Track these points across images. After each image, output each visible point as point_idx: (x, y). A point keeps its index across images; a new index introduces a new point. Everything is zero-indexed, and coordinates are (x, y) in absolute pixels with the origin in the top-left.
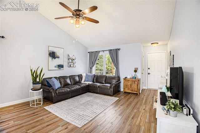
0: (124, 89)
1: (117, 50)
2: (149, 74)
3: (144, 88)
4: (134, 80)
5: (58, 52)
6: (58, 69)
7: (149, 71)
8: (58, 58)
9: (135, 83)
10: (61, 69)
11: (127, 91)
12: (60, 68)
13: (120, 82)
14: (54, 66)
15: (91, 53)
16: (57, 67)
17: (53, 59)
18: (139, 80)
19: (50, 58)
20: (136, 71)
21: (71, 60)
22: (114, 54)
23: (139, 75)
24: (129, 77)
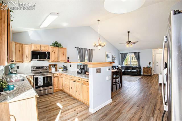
0: (143, 73)
1: (139, 53)
2: (157, 65)
3: (154, 73)
4: (149, 68)
7: (157, 64)
8: (109, 57)
9: (149, 70)
11: (145, 74)
13: (141, 70)
15: (122, 54)
18: (152, 68)
20: (150, 64)
22: (137, 55)
23: (151, 66)
24: (146, 67)
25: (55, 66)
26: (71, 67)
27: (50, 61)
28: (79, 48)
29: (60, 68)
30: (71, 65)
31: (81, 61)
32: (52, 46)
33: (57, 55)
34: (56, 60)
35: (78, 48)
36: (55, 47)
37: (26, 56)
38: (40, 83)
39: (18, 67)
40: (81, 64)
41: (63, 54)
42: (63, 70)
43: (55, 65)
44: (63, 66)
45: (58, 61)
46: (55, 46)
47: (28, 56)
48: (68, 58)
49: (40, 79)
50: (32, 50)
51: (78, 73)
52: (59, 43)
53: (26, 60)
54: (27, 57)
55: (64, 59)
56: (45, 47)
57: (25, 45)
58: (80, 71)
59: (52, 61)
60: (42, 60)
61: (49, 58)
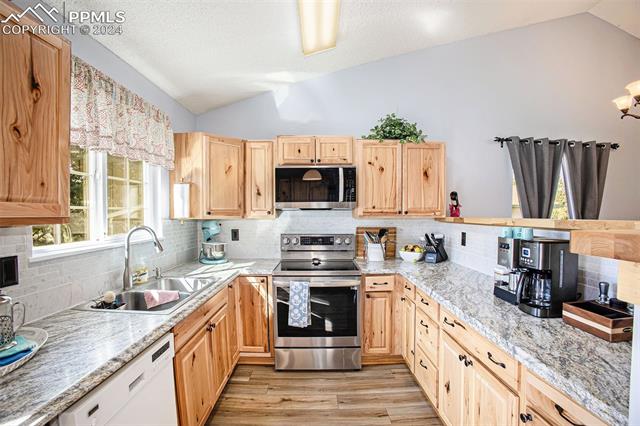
25: (383, 239)
26: (463, 243)
27: (360, 211)
28: (521, 141)
29: (406, 248)
30: (464, 234)
31: (528, 214)
32: (370, 137)
33: (394, 179)
34: (387, 206)
35: (515, 143)
36: (386, 141)
37: (254, 191)
38: (296, 315)
39: (235, 235)
40: (525, 236)
41: (426, 174)
42: (422, 259)
43: (383, 232)
44: (423, 239)
45: (397, 210)
46: (386, 137)
47: (262, 192)
48: (454, 196)
49: (297, 297)
50: (279, 163)
51: (501, 293)
52: (409, 120)
53: (254, 209)
54: (259, 194)
55: (430, 203)
56: (336, 146)
57: (253, 145)
58: (514, 284)
59: (367, 214)
60: (314, 205)
61: (351, 196)
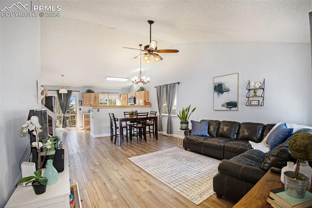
5: (228, 82)
6: (226, 109)
8: (228, 91)
10: (233, 109)
12: (230, 108)
14: (221, 105)
16: (226, 106)
17: (220, 95)
19: (216, 94)
21: (252, 92)
